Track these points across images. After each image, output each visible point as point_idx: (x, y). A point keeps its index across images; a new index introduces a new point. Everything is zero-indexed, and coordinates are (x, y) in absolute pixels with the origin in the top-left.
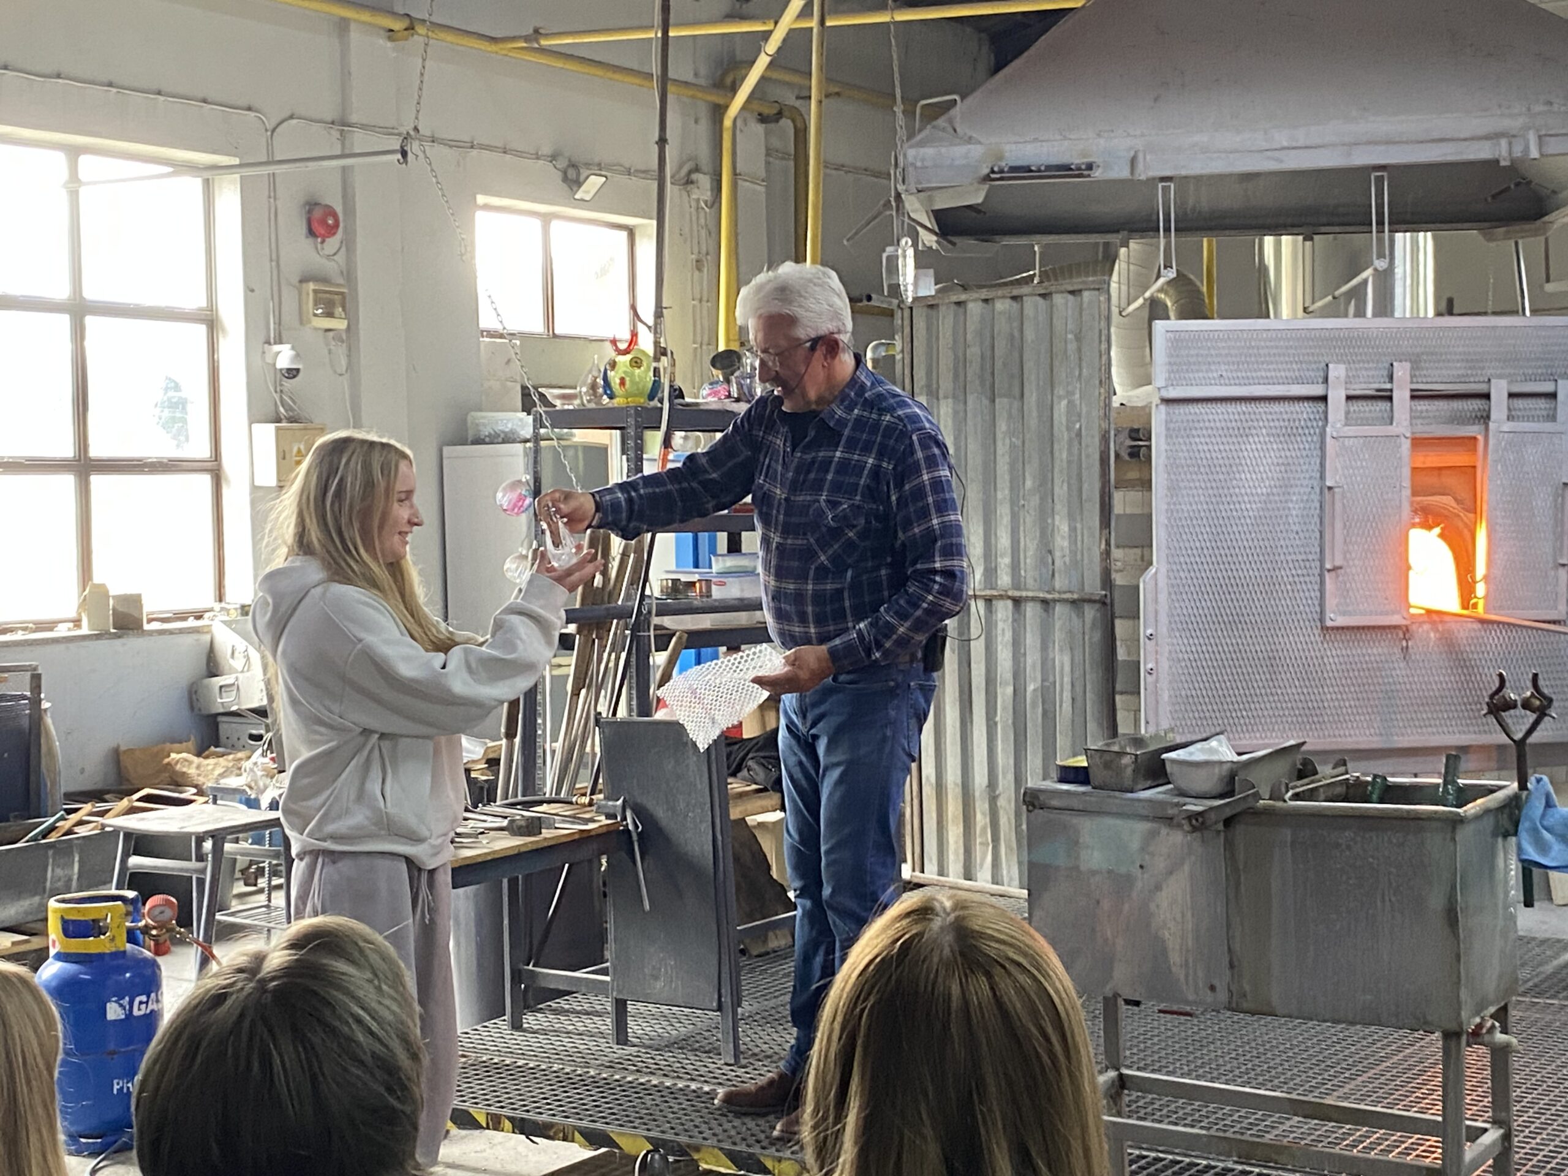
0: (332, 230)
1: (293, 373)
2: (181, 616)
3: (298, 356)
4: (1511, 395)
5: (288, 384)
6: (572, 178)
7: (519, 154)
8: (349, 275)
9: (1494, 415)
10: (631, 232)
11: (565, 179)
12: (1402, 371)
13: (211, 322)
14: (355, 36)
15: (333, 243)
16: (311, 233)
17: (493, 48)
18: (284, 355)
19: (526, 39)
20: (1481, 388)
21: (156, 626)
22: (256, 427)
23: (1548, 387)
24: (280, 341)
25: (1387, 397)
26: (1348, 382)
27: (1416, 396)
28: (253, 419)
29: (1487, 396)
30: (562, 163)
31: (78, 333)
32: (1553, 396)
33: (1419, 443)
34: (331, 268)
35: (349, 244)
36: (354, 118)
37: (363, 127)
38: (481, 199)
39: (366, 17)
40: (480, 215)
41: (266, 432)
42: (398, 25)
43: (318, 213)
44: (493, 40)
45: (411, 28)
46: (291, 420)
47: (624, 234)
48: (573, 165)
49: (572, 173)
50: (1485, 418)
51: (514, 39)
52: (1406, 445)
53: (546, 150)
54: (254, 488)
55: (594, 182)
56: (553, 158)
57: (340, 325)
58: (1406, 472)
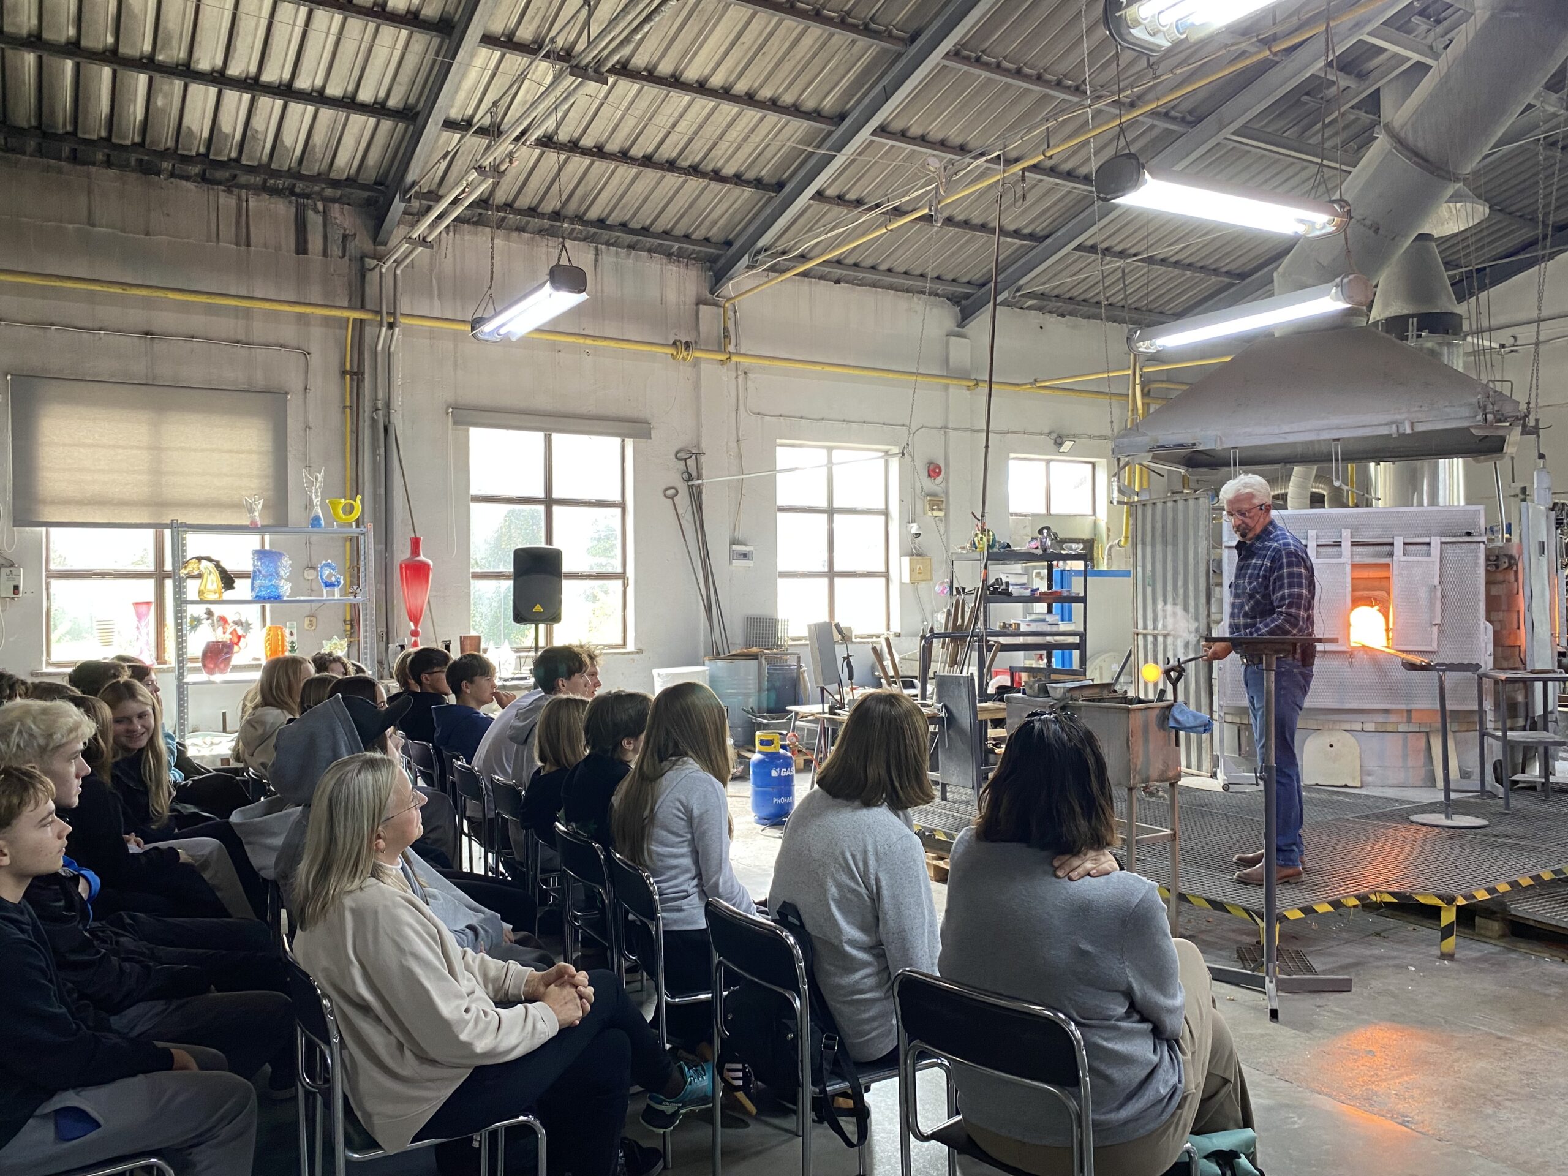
0: (939, 474)
1: (918, 535)
2: (871, 636)
3: (920, 528)
4: (1405, 544)
5: (917, 540)
6: (1059, 443)
7: (1031, 434)
8: (947, 493)
9: (1396, 554)
10: (1094, 465)
11: (1056, 443)
12: (1346, 533)
13: (886, 513)
14: (951, 390)
15: (939, 479)
16: (929, 475)
17: (1017, 389)
18: (914, 528)
19: (1031, 384)
20: (1389, 540)
21: (859, 640)
22: (903, 558)
23: (1427, 540)
24: (914, 521)
25: (1338, 545)
26: (1318, 537)
27: (1354, 544)
28: (901, 555)
29: (1392, 544)
30: (1054, 436)
31: (831, 521)
32: (1429, 544)
33: (1354, 566)
34: (938, 489)
35: (946, 479)
36: (950, 425)
37: (954, 429)
38: (1012, 455)
39: (955, 382)
40: (1011, 462)
41: (906, 560)
42: (971, 384)
43: (932, 467)
44: (1018, 385)
45: (977, 384)
46: (918, 555)
47: (1090, 466)
48: (1060, 437)
49: (1059, 441)
50: (1391, 555)
51: (1026, 384)
52: (1348, 568)
53: (1047, 431)
54: (901, 584)
55: (1068, 445)
56: (1049, 434)
57: (941, 514)
58: (1349, 580)
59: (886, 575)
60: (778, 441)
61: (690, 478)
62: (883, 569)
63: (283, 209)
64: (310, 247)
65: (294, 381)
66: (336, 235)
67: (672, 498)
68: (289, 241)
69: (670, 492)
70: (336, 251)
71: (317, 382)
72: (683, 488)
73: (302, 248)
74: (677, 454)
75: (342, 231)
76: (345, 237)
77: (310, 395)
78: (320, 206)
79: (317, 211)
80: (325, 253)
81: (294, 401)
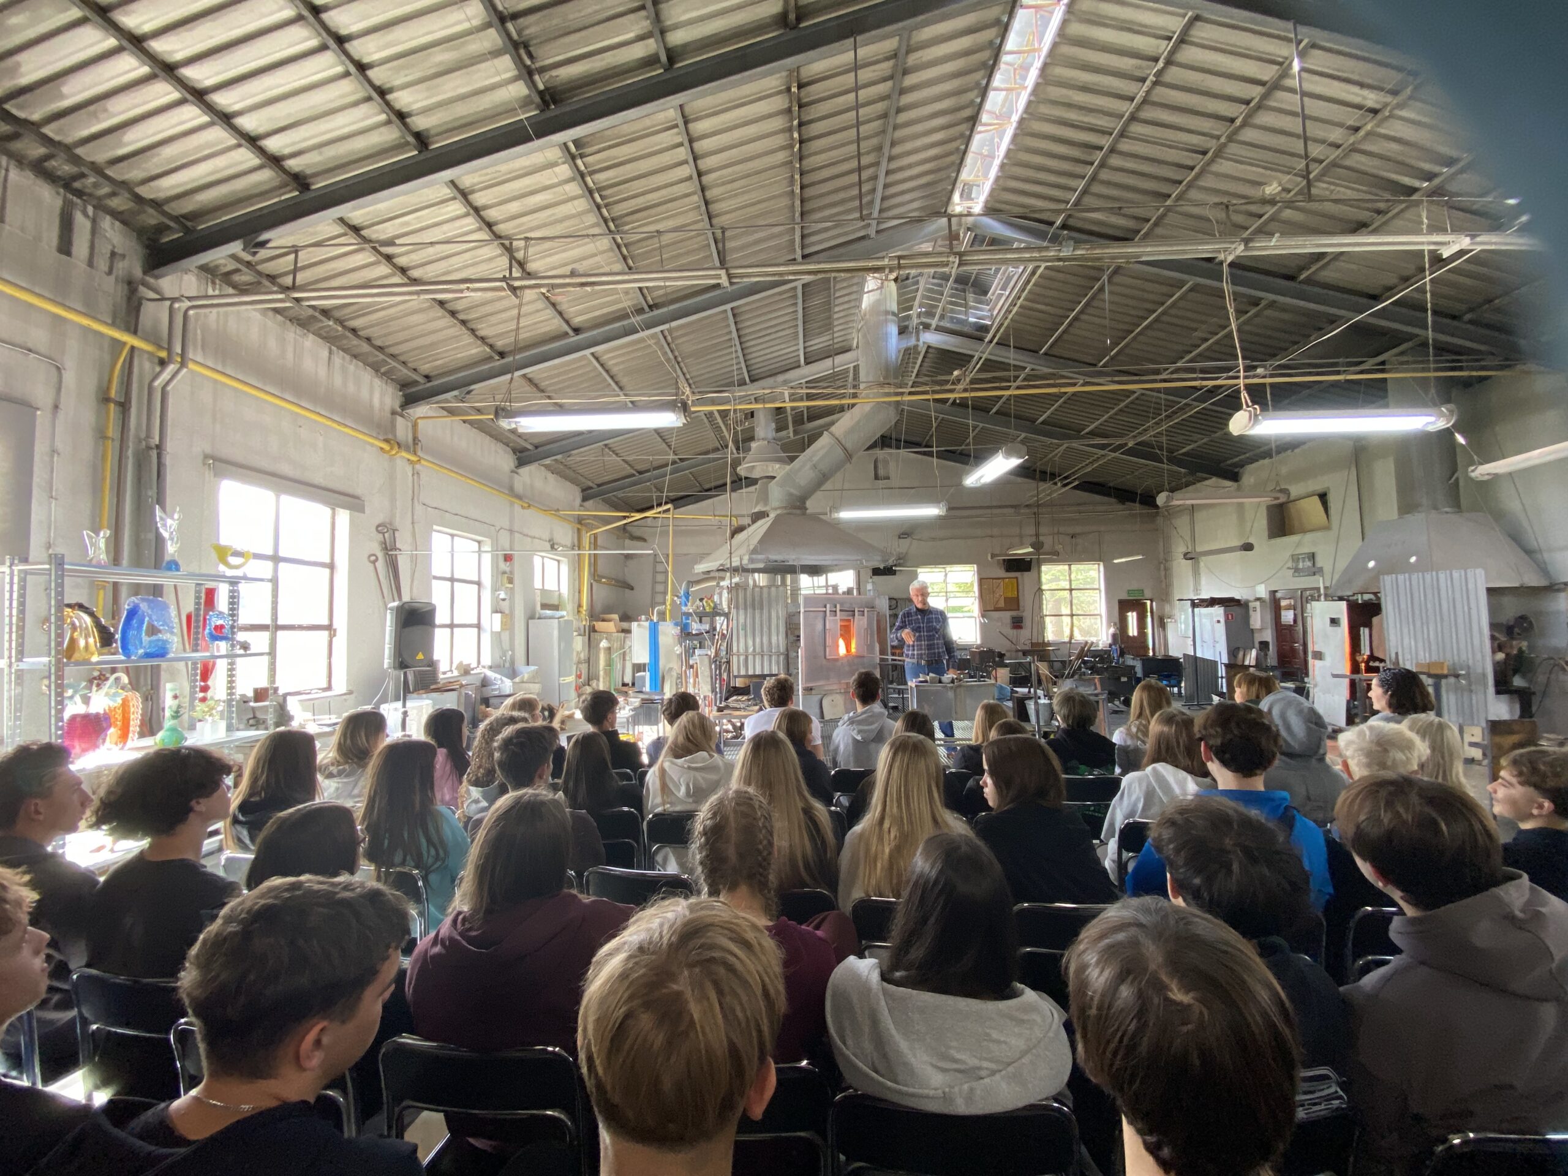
0: (509, 559)
1: (507, 599)
3: (504, 595)
7: (543, 540)
8: (513, 573)
11: (552, 547)
12: (839, 606)
13: (479, 583)
15: (509, 563)
16: (505, 561)
18: (502, 595)
24: (502, 589)
28: (493, 613)
30: (551, 543)
31: (452, 587)
34: (508, 570)
35: (513, 563)
37: (516, 532)
39: (516, 501)
41: (497, 616)
45: (529, 506)
46: (508, 613)
48: (554, 544)
49: (554, 546)
53: (548, 539)
56: (549, 541)
57: (511, 586)
59: (478, 626)
60: (435, 527)
61: (386, 548)
62: (475, 622)
63: (50, 197)
64: (75, 250)
65: (41, 393)
66: (104, 250)
67: (374, 562)
68: (52, 236)
69: (373, 558)
70: (102, 264)
71: (68, 402)
72: (380, 555)
73: (65, 247)
74: (378, 526)
75: (110, 247)
76: (113, 254)
77: (61, 415)
78: (90, 210)
79: (85, 213)
80: (90, 263)
81: (42, 417)
